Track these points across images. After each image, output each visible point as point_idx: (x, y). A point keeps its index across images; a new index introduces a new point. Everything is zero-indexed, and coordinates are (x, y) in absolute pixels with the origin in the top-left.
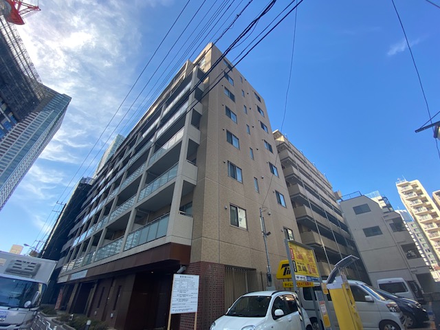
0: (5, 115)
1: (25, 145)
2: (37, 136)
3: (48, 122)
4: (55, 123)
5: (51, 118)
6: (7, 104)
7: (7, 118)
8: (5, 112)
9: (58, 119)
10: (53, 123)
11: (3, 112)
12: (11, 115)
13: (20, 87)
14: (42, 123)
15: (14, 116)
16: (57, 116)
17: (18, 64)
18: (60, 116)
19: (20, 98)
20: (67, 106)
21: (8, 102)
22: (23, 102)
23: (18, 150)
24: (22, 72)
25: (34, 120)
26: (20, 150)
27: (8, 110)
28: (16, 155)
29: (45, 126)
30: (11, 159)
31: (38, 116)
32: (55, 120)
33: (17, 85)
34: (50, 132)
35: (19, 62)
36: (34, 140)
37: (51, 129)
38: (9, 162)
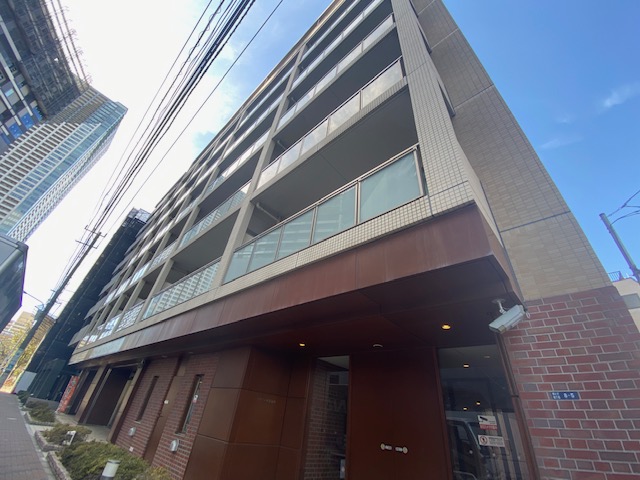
0: (25, 102)
1: (54, 168)
2: (73, 158)
3: (91, 140)
4: (101, 142)
5: (96, 135)
6: (30, 87)
7: (28, 108)
8: (25, 98)
9: (105, 138)
10: (98, 142)
11: (22, 98)
12: (34, 104)
13: (53, 63)
14: (82, 141)
15: (38, 107)
16: (105, 133)
17: (53, 28)
18: (108, 135)
19: (52, 82)
20: (120, 121)
21: (31, 83)
22: (54, 89)
23: (43, 175)
24: (58, 42)
25: (71, 134)
26: (47, 175)
27: (30, 97)
28: (40, 182)
29: (86, 145)
30: (32, 186)
31: (77, 129)
32: (101, 138)
33: (48, 59)
34: (92, 155)
35: (56, 24)
36: (68, 163)
37: (95, 151)
38: (28, 190)
